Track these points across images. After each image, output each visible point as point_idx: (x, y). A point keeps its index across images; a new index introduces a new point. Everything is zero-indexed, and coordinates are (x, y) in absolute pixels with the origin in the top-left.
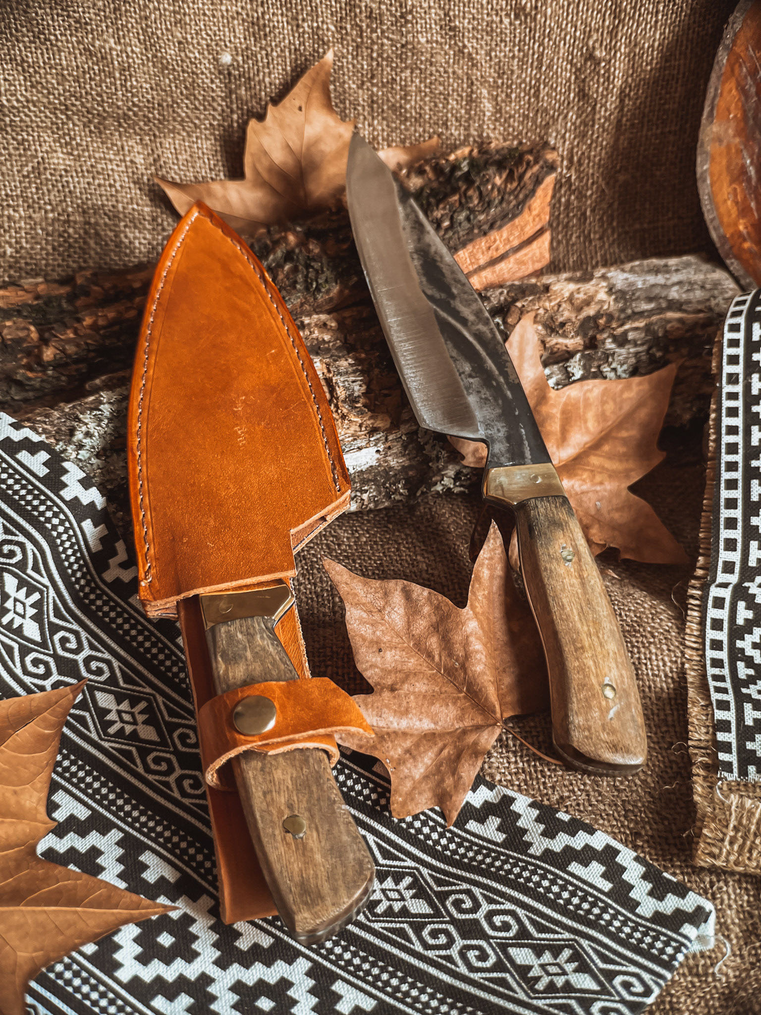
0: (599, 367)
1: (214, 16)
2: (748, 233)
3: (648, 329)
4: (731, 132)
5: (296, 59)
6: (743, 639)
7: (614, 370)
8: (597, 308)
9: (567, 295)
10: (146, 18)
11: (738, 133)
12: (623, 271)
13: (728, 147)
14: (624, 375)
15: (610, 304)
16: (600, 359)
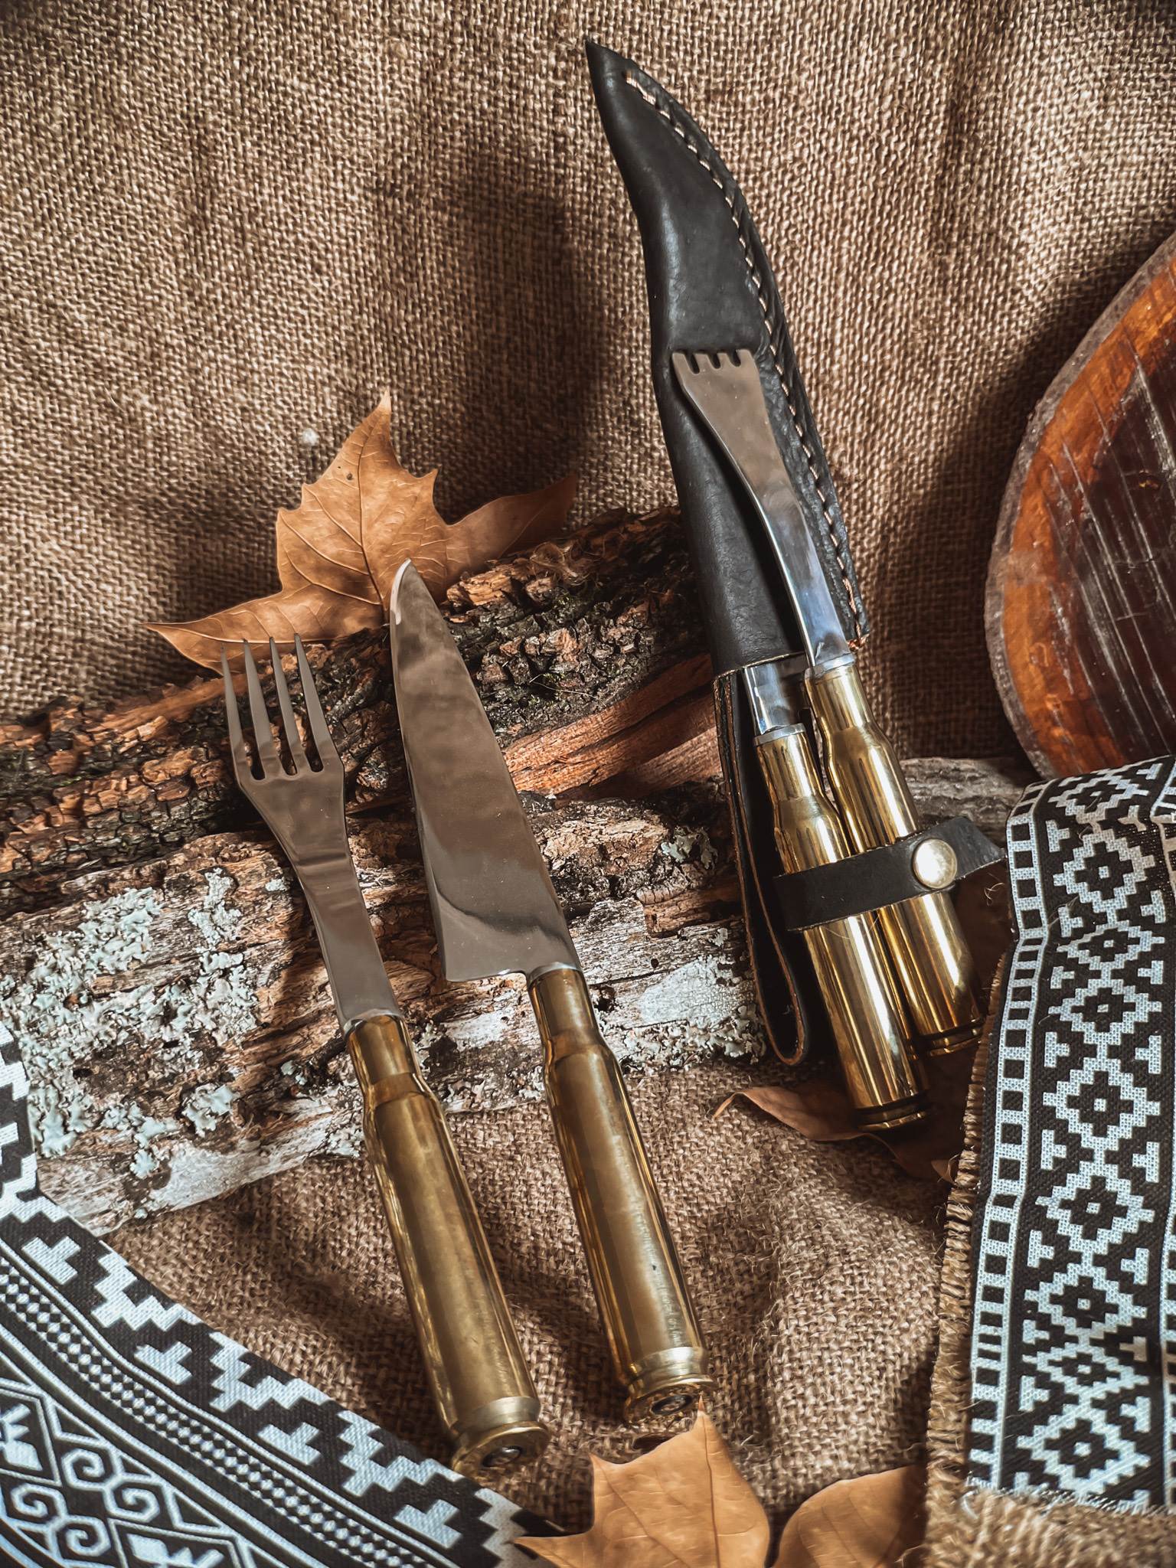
1: (295, 378)
2: (1060, 715)
4: (1035, 567)
5: (410, 446)
6: (1037, 1289)
10: (197, 371)
13: (1031, 588)
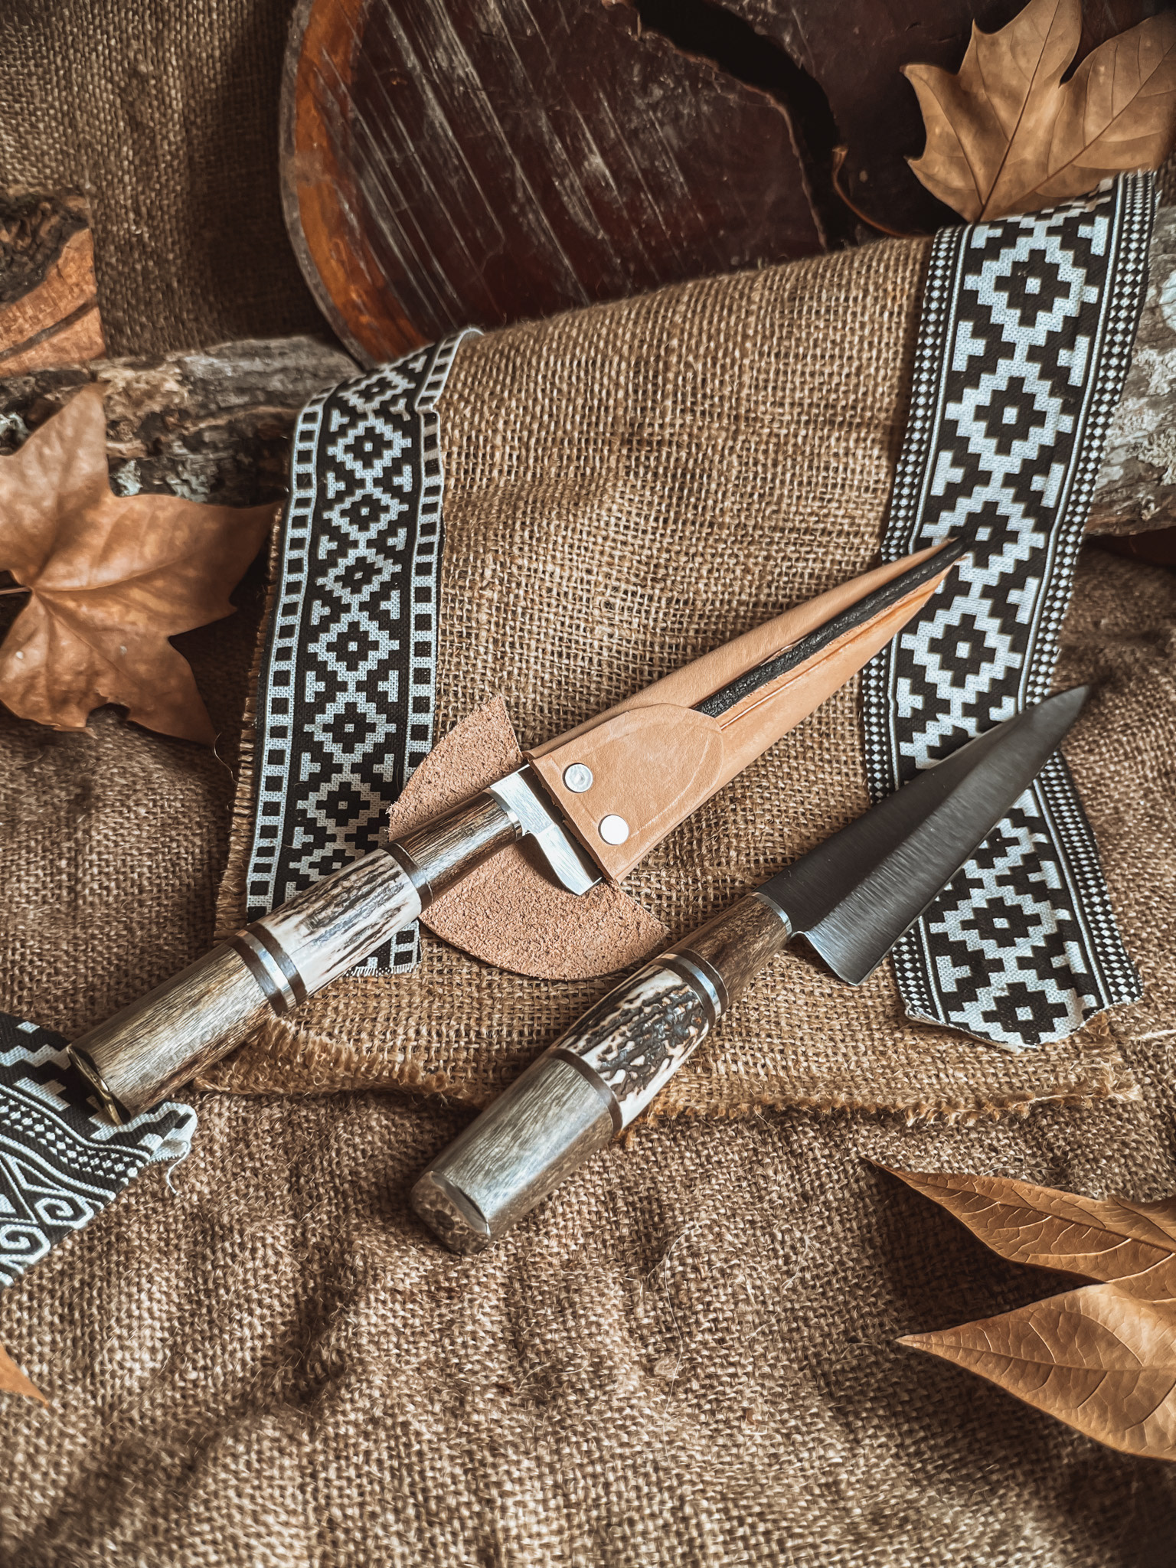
0: (163, 479)
2: (364, 303)
3: (231, 428)
4: (318, 166)
6: (307, 798)
7: (186, 482)
8: (164, 401)
9: (121, 384)
11: (328, 167)
12: (207, 354)
13: (319, 188)
14: (201, 489)
15: (183, 397)
16: (165, 468)
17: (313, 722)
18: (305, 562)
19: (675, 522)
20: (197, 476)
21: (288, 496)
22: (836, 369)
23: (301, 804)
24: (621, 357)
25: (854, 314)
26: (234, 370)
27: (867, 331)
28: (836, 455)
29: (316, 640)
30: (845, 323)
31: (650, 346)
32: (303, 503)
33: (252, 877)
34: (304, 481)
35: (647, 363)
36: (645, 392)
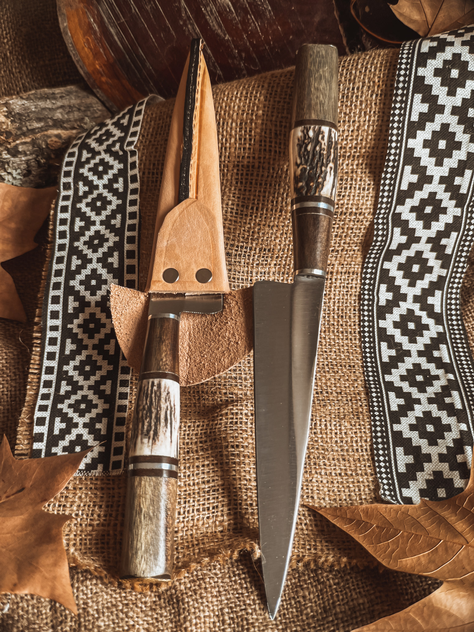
2: (104, 71)
3: (34, 143)
7: (10, 174)
12: (22, 98)
13: (76, 11)
14: (18, 177)
15: (8, 124)
17: (72, 323)
18: (68, 233)
19: (262, 209)
20: (16, 170)
21: (59, 194)
22: (346, 128)
23: (65, 368)
24: (233, 120)
25: (357, 97)
26: (36, 108)
27: (364, 106)
28: (347, 173)
29: (74, 279)
30: (352, 102)
31: (247, 114)
32: (66, 198)
33: (38, 414)
34: (67, 186)
35: (246, 123)
36: (245, 139)
